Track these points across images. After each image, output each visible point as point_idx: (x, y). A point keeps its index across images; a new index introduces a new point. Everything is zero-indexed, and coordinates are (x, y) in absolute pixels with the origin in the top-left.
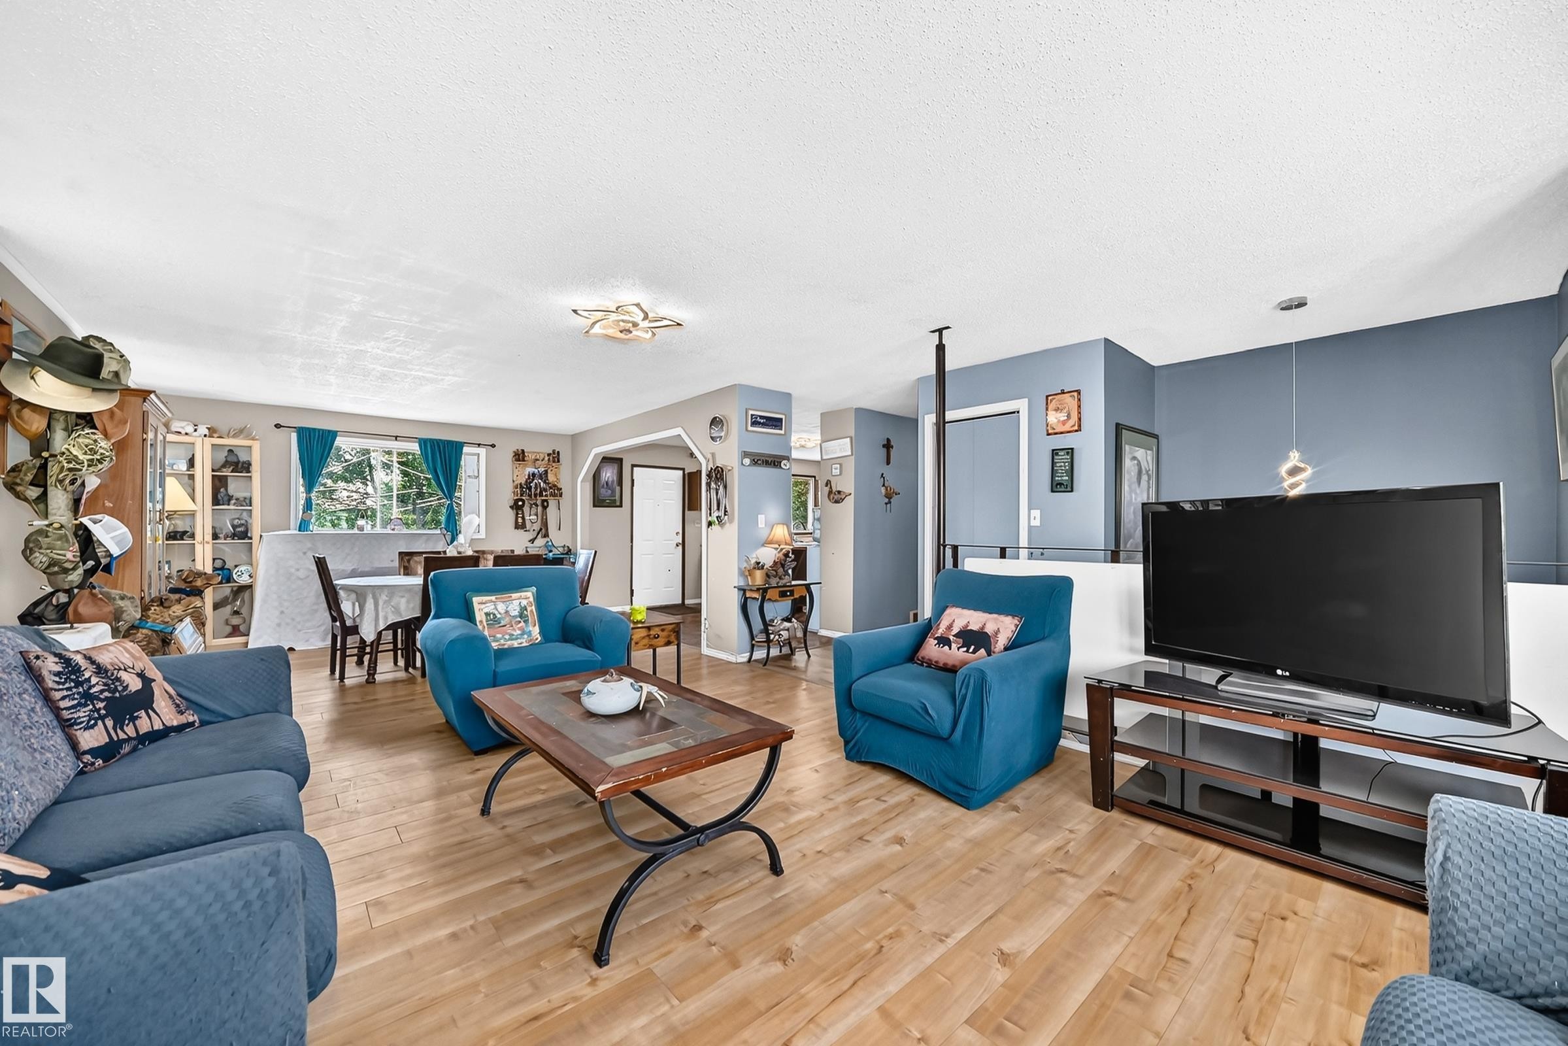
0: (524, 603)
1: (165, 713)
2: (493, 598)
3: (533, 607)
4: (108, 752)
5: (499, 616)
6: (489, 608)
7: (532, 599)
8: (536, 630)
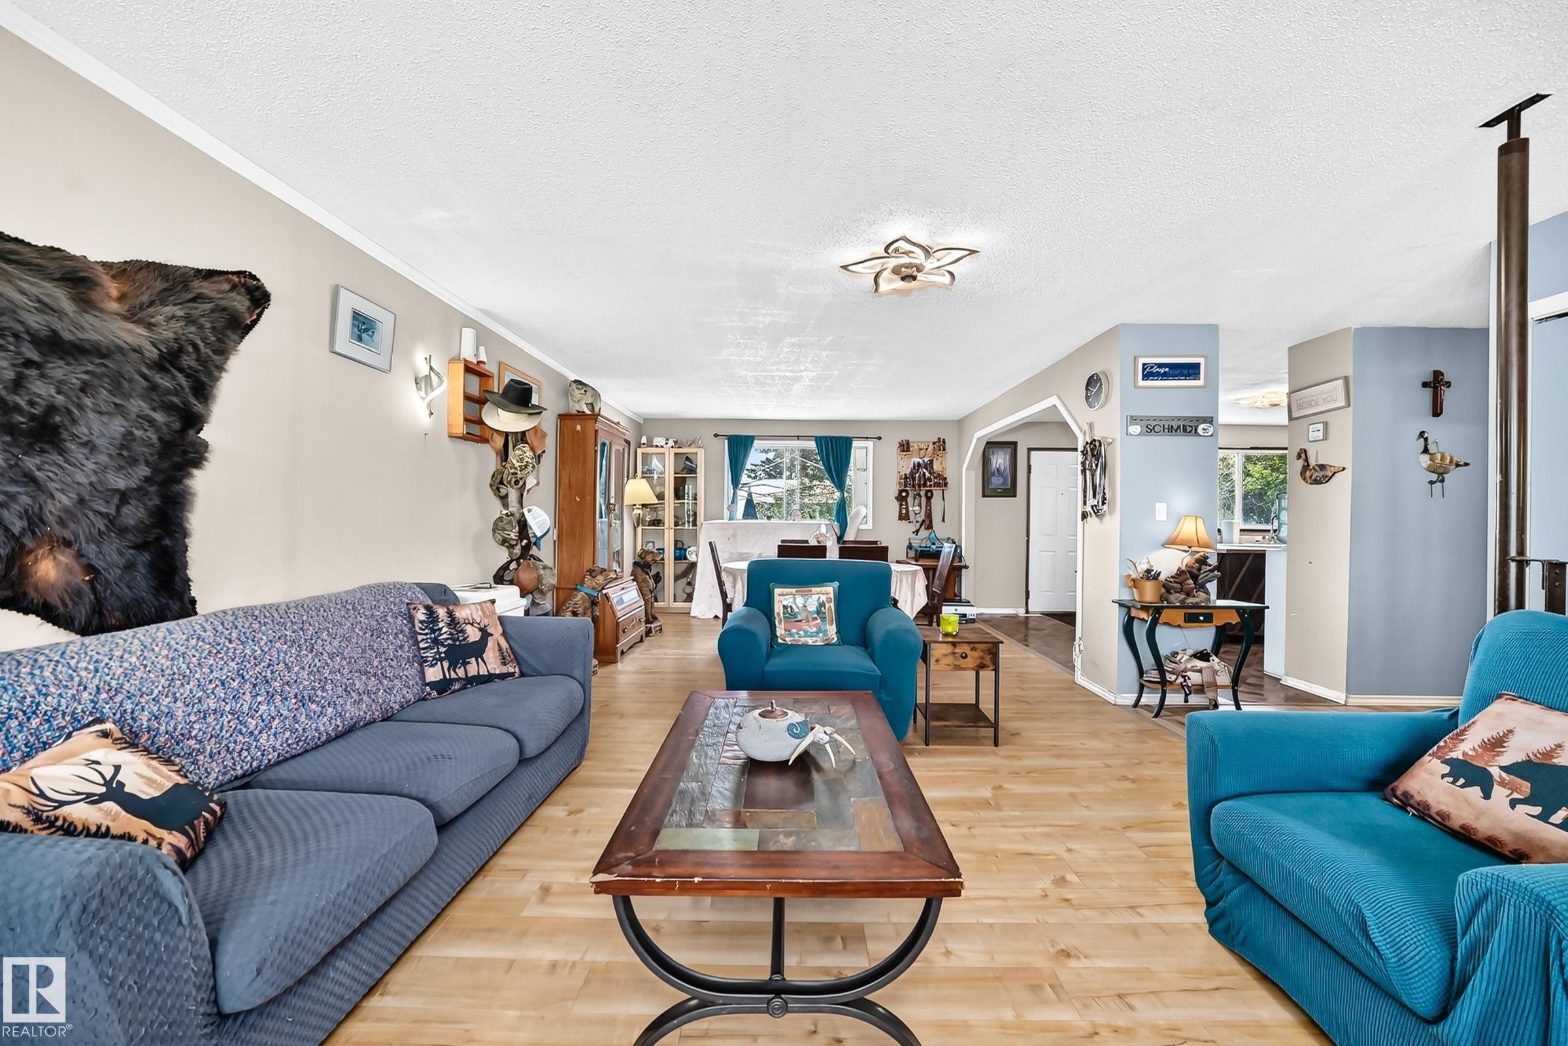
0: (823, 598)
1: (492, 662)
2: (794, 590)
3: (832, 605)
4: (443, 687)
5: (796, 610)
6: (788, 601)
7: (832, 596)
8: (832, 630)
